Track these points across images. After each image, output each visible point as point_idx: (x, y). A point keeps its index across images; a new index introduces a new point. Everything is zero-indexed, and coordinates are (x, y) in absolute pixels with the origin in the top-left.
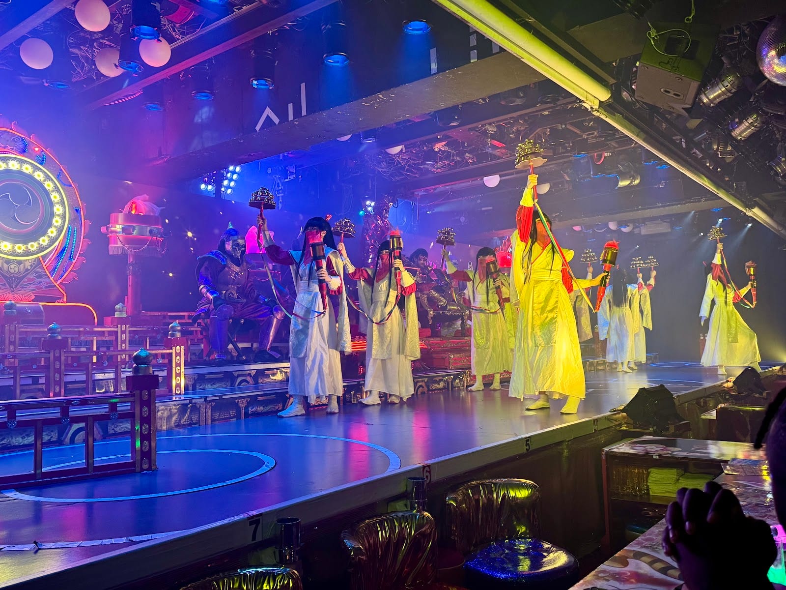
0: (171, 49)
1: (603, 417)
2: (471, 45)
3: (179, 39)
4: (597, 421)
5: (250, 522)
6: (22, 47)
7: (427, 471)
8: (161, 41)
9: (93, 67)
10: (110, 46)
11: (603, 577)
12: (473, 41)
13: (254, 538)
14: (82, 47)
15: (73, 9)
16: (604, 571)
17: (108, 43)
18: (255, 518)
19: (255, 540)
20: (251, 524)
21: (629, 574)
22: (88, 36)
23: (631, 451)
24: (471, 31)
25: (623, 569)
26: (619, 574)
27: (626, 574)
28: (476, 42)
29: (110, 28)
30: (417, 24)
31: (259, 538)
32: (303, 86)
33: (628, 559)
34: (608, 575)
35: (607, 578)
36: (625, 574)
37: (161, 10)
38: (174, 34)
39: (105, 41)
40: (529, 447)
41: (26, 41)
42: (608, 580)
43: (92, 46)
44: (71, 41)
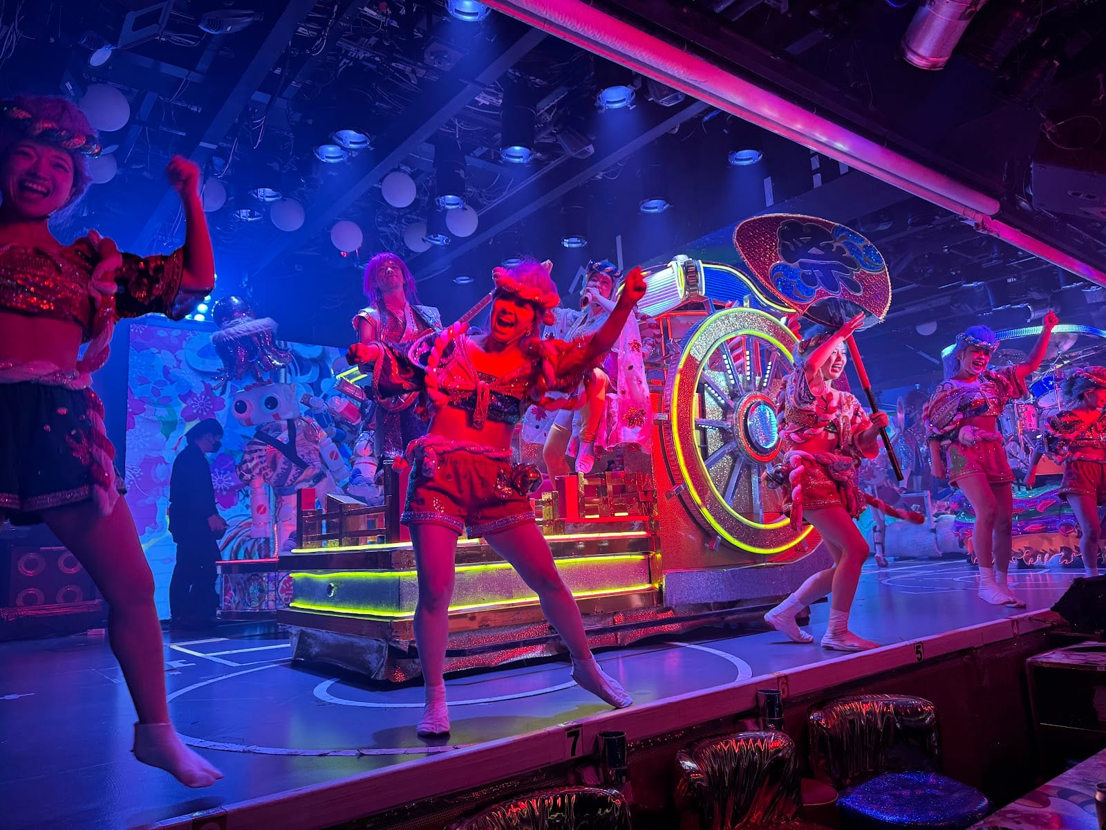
0: (479, 217)
1: (1025, 617)
2: (814, 168)
3: (485, 205)
4: (1018, 623)
5: (568, 733)
6: (332, 231)
7: (783, 683)
8: (466, 209)
9: (402, 244)
10: (418, 221)
11: (1012, 818)
12: (815, 164)
13: (573, 753)
14: (390, 225)
15: (380, 186)
16: (1014, 812)
17: (415, 217)
18: (573, 730)
19: (574, 755)
20: (570, 735)
21: (1050, 816)
22: (396, 213)
23: (1066, 661)
24: (811, 153)
25: (1042, 809)
26: (1036, 815)
27: (1046, 816)
28: (818, 164)
29: (416, 202)
30: (745, 153)
31: (579, 754)
32: (619, 238)
33: (1050, 798)
34: (1020, 815)
35: (1016, 819)
36: (1044, 816)
37: (465, 176)
38: (480, 200)
39: (413, 216)
40: (921, 655)
41: (337, 225)
42: (1018, 823)
43: (399, 222)
44: (380, 220)
